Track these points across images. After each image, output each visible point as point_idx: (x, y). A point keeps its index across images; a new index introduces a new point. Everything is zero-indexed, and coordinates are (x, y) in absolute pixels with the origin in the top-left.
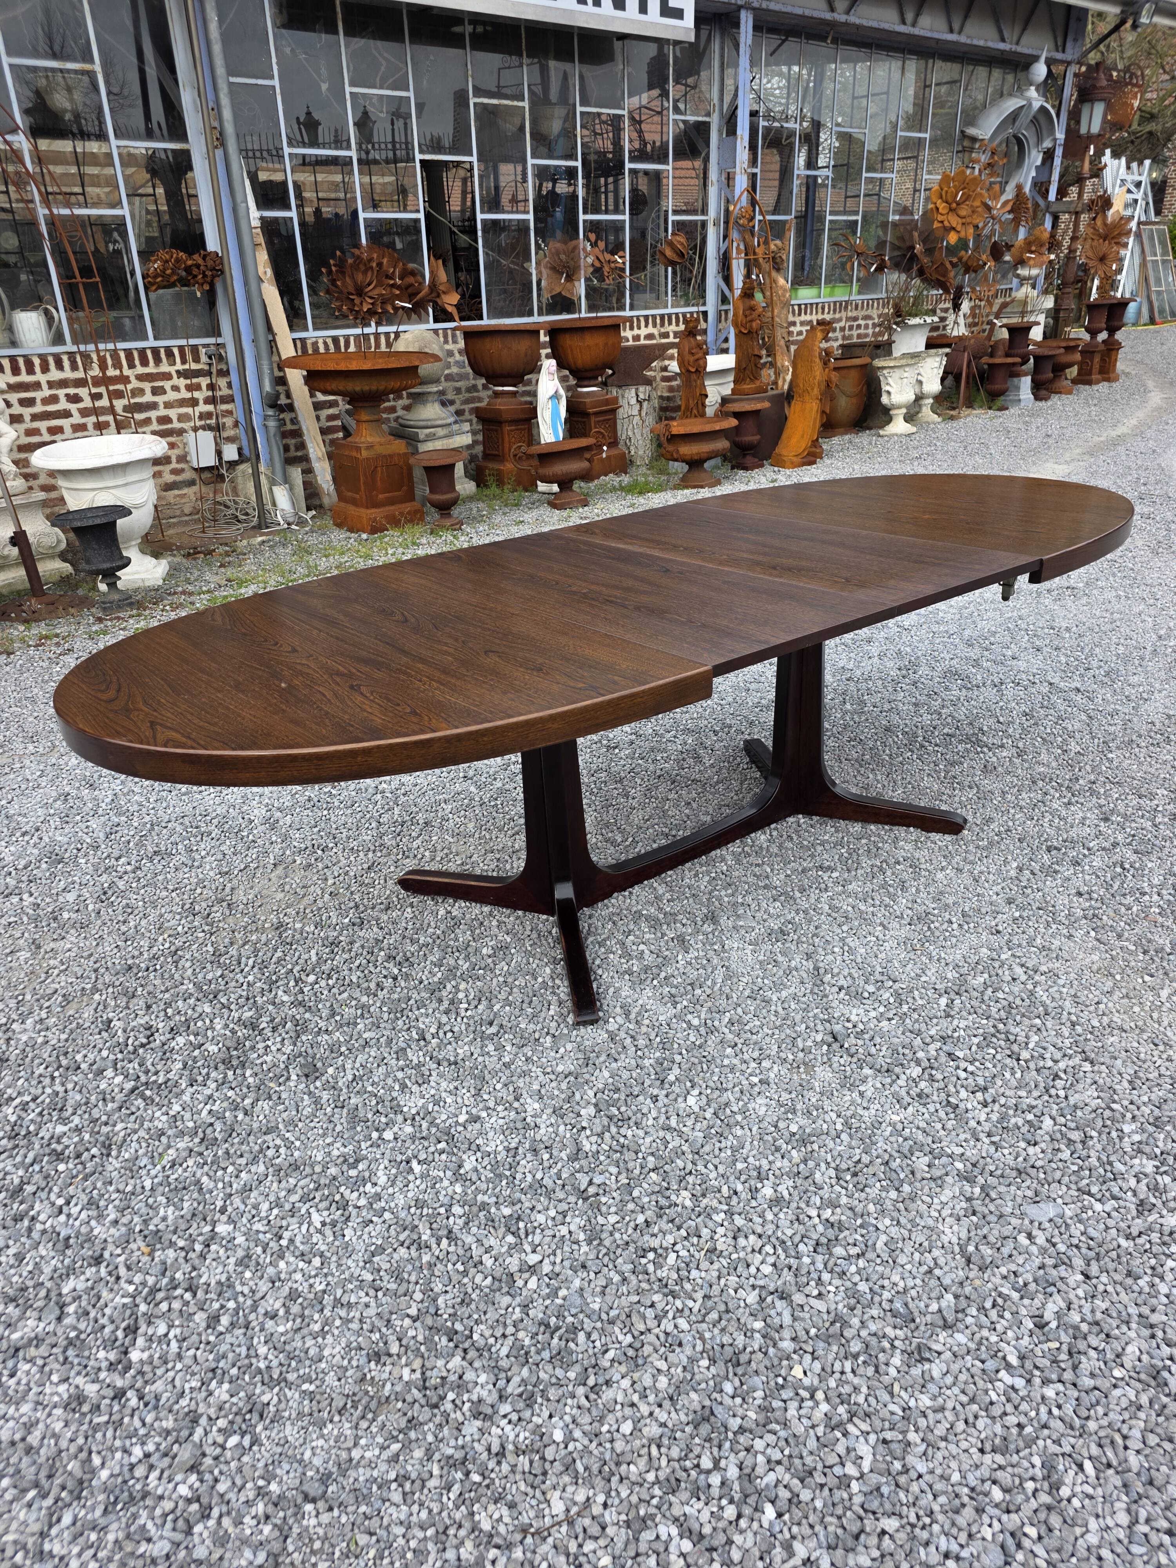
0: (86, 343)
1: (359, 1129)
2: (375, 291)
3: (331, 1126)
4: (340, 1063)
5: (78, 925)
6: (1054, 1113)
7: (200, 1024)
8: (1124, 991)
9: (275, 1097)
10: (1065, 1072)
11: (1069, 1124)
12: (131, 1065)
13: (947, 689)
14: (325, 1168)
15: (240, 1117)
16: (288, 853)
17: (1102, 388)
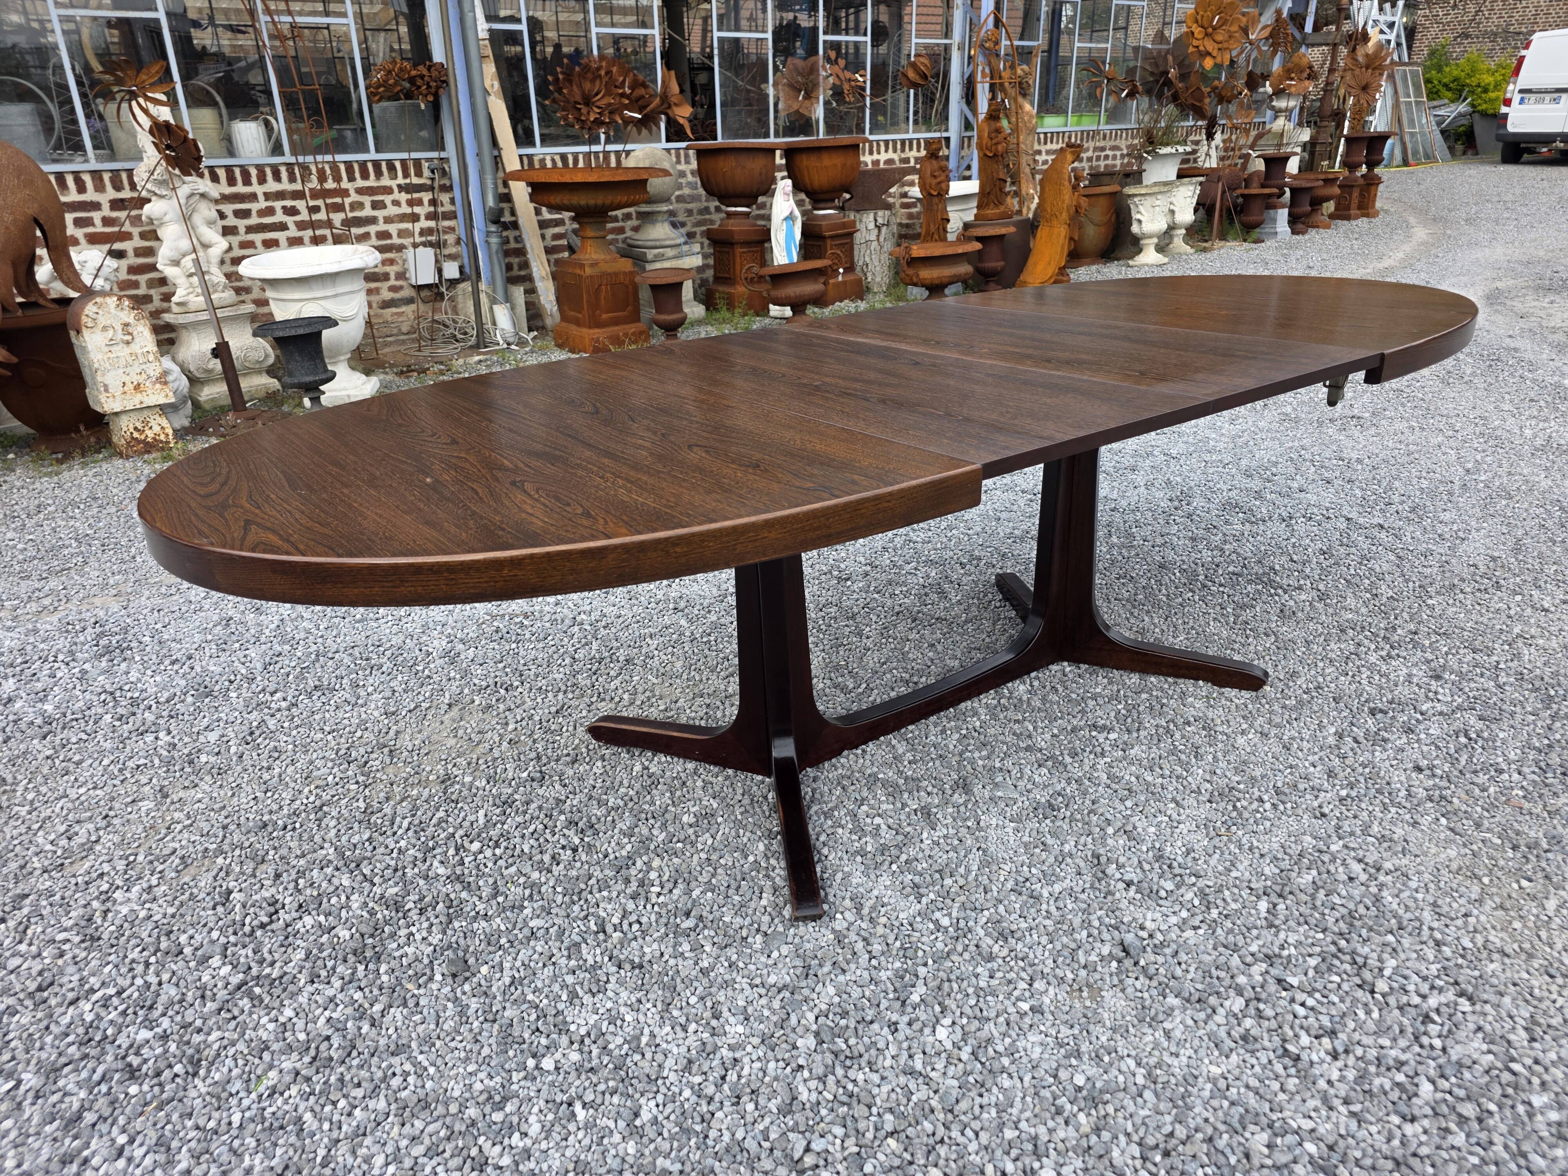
0: (305, 154)
1: (511, 1053)
2: (603, 101)
3: (476, 1048)
4: (497, 959)
5: (215, 771)
6: (1432, 1072)
7: (334, 900)
8: (1498, 900)
9: (411, 1003)
10: (1438, 1011)
11: (1456, 1090)
12: (243, 952)
13: (1227, 522)
14: (462, 1108)
15: (366, 1028)
16: (466, 691)
17: (1361, 223)
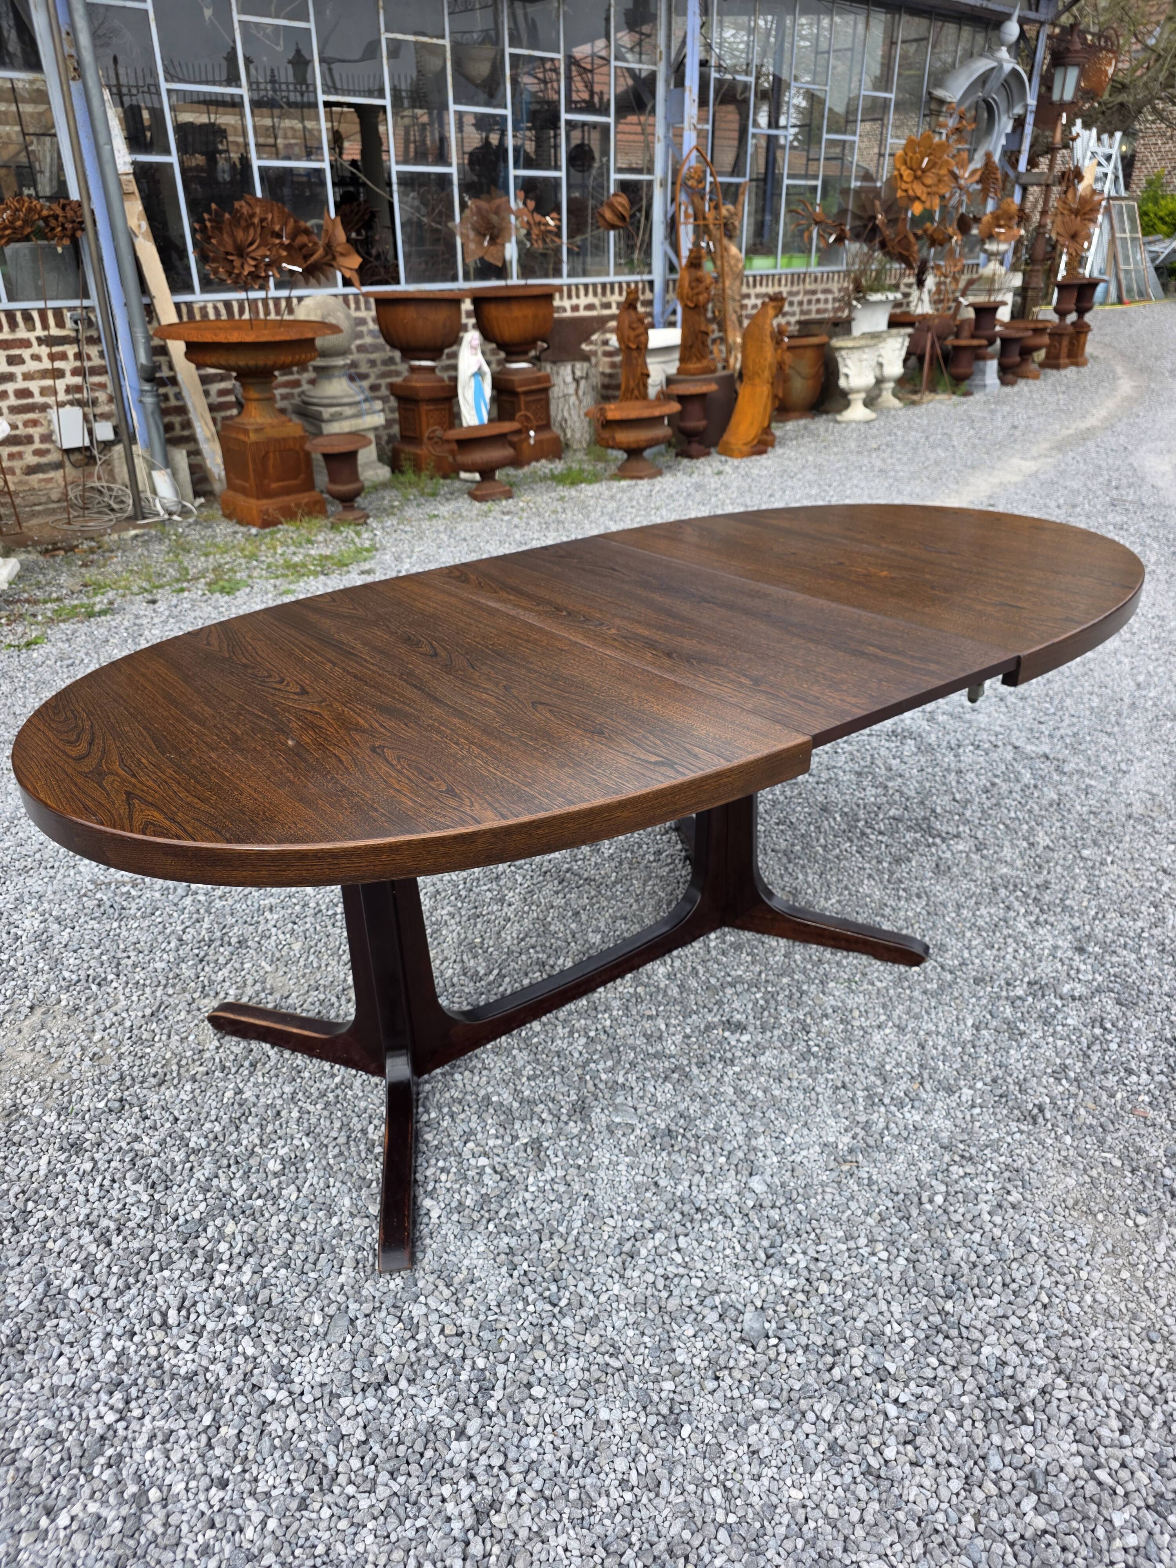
2: (260, 252)
17: (1070, 373)
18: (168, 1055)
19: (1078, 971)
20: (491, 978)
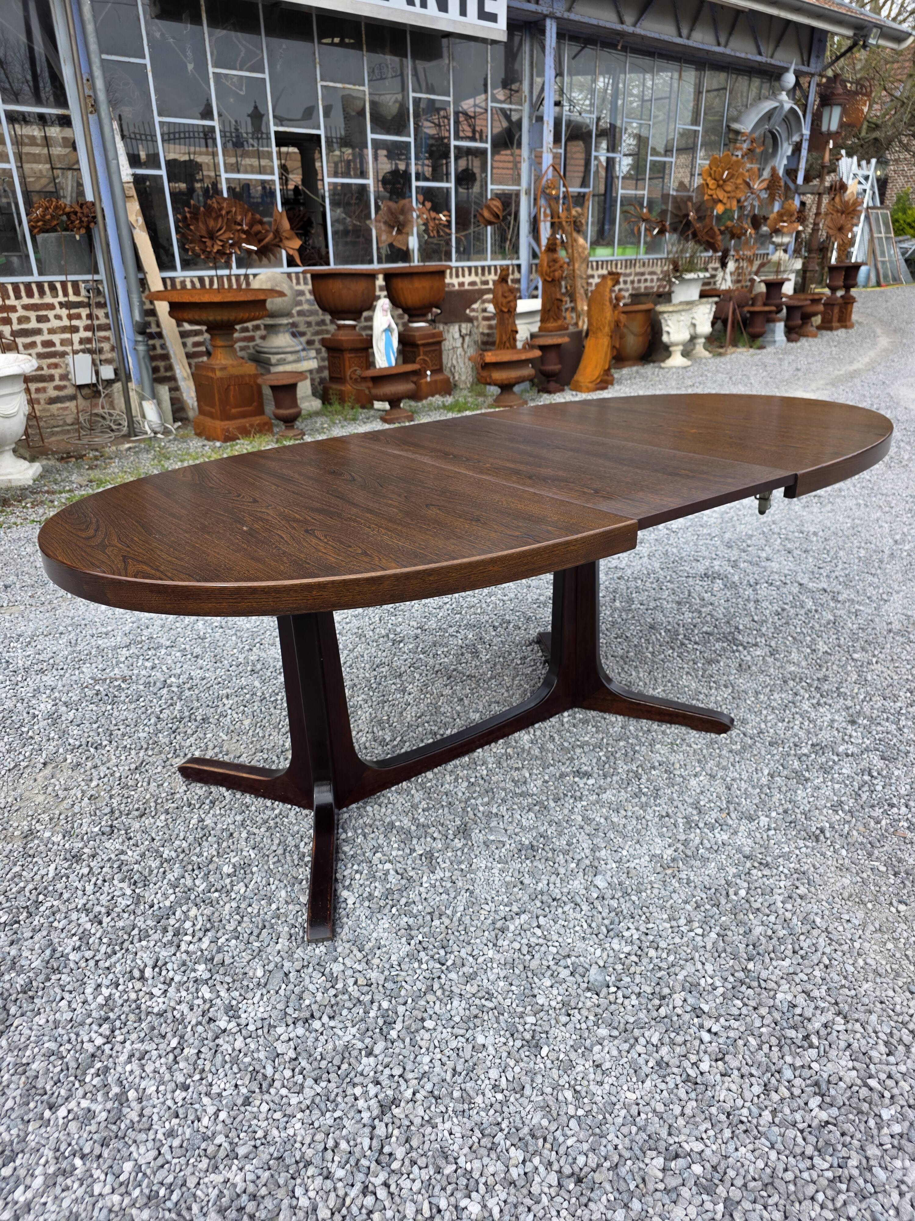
2: (226, 236)
8: (877, 923)
16: (61, 750)
17: (841, 333)
18: (148, 796)
19: (851, 736)
20: (395, 743)
